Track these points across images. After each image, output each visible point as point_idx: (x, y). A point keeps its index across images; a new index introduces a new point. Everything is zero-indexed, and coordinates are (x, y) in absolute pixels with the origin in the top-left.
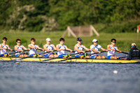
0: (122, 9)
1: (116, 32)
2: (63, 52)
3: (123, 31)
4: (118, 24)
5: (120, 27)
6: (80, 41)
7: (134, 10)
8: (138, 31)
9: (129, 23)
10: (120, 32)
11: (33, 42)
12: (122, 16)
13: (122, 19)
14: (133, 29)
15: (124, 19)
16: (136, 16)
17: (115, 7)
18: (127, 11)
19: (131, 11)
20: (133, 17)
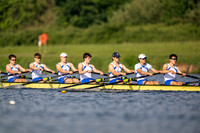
0: (17, 12)
1: (8, 44)
2: (89, 75)
3: (19, 44)
4: (12, 34)
5: (13, 37)
6: (118, 57)
7: (34, 13)
8: (40, 43)
9: (27, 32)
10: (14, 45)
11: (37, 60)
12: (16, 22)
13: (16, 26)
14: (32, 41)
15: (20, 27)
16: (36, 23)
17: (7, 9)
18: (24, 14)
19: (29, 15)
20: (33, 24)
